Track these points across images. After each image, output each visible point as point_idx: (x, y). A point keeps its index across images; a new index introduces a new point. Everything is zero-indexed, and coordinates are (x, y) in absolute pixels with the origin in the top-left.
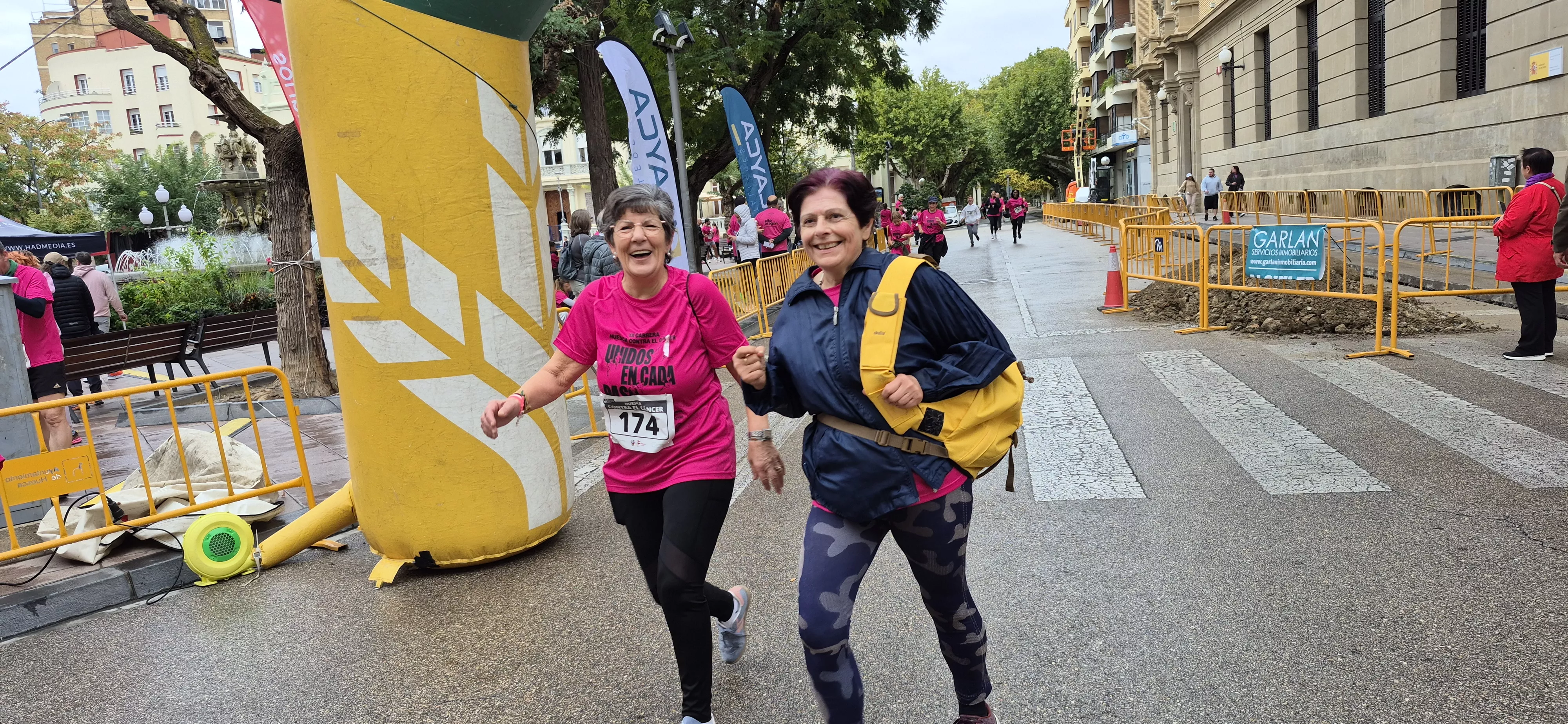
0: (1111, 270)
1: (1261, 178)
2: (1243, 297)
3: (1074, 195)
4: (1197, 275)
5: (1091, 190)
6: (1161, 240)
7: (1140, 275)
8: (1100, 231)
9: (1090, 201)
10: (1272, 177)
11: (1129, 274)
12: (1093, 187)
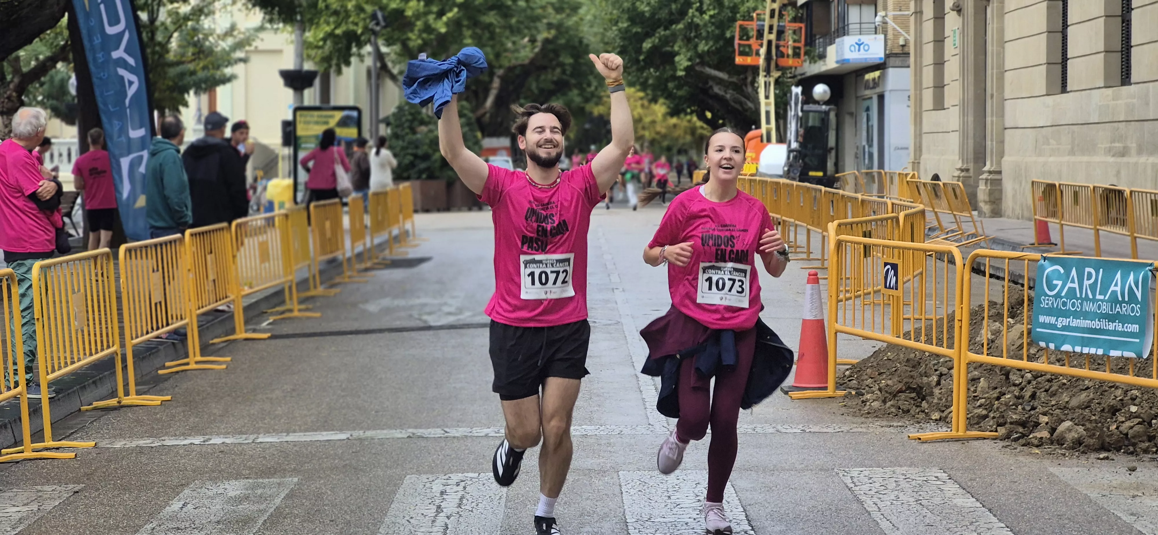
0: (809, 317)
1: (1111, 159)
2: (1029, 382)
3: (756, 159)
4: (951, 338)
5: (790, 151)
6: (894, 267)
7: (859, 331)
8: (802, 239)
9: (787, 175)
10: (1132, 159)
11: (838, 326)
12: (794, 145)
